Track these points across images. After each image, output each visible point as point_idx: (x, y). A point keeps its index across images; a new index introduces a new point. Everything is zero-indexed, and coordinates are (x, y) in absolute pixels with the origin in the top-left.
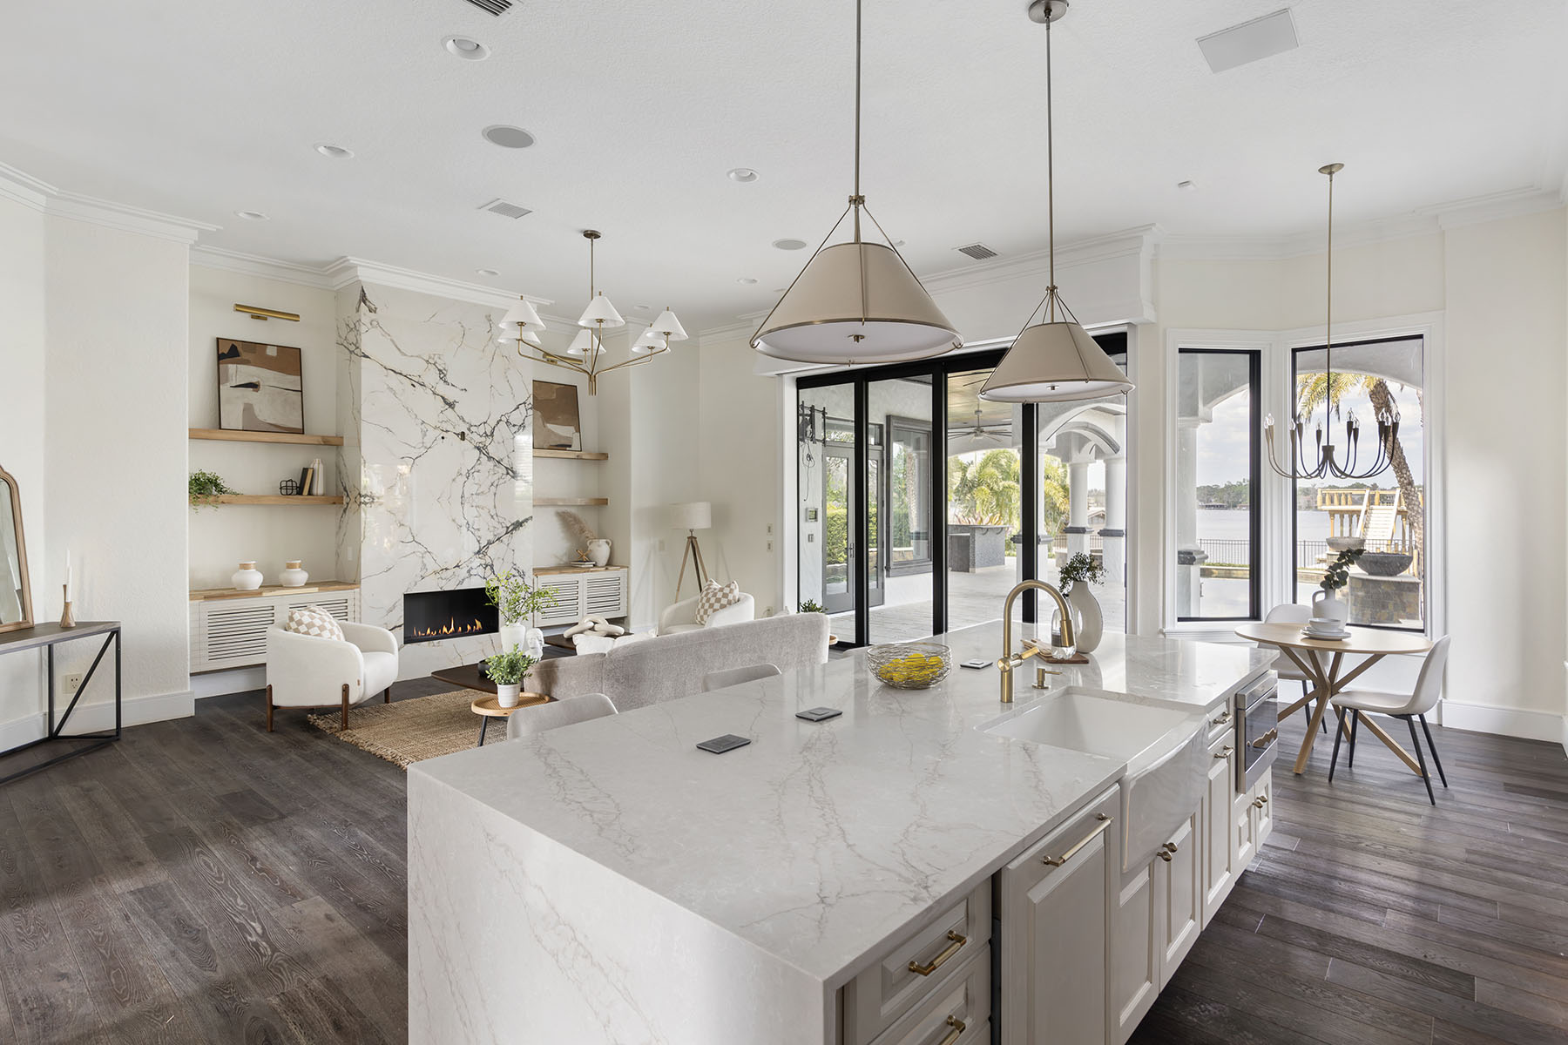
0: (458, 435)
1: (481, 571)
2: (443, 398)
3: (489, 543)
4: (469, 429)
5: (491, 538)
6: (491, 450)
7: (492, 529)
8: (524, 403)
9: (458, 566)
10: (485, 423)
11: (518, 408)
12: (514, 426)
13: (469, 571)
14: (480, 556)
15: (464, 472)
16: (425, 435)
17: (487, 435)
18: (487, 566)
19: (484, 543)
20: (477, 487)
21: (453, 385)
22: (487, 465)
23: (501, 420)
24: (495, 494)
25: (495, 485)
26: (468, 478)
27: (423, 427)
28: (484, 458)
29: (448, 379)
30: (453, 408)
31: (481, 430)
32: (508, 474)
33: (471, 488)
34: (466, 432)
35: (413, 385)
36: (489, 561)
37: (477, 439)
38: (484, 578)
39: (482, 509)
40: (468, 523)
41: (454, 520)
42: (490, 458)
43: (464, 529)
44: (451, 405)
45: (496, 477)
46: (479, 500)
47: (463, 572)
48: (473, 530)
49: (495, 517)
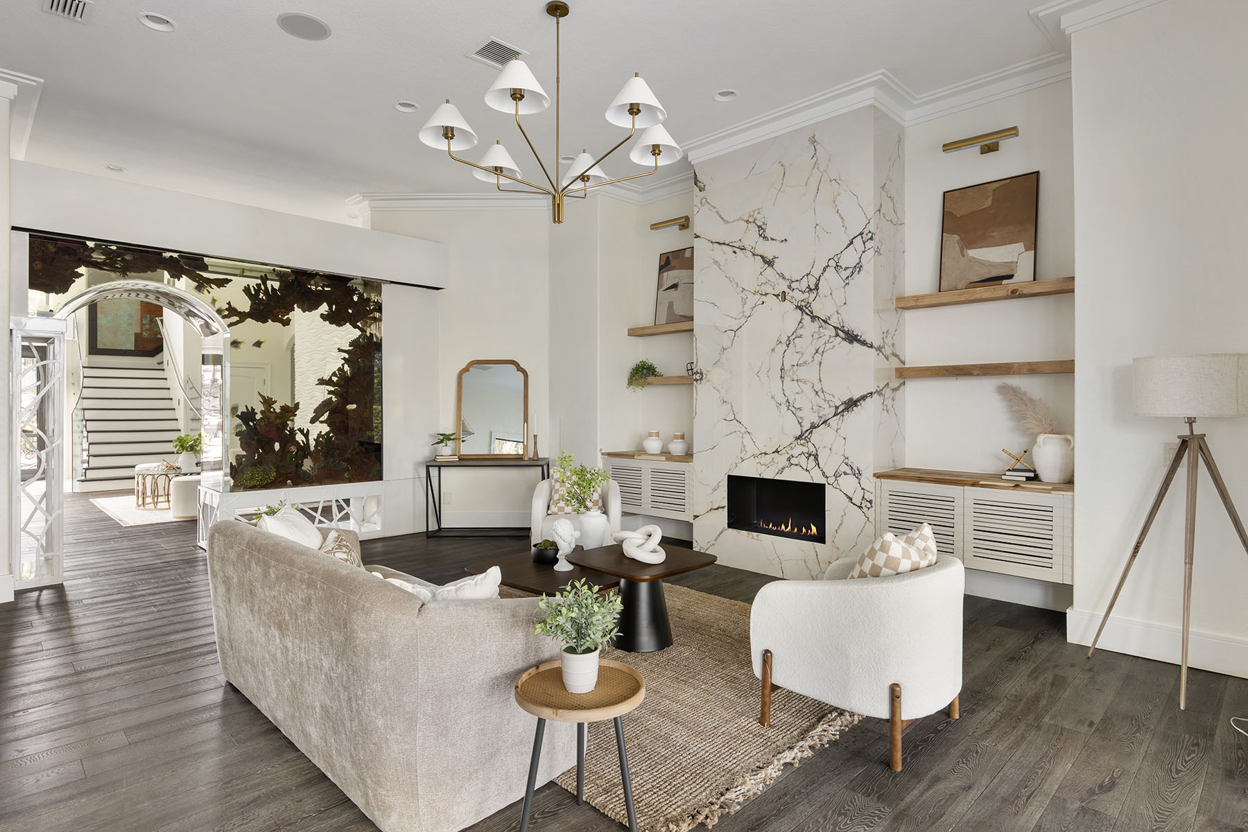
0: (777, 296)
1: (803, 460)
2: (762, 257)
3: (813, 427)
4: (789, 287)
5: (816, 420)
6: (817, 309)
7: (816, 408)
8: (861, 234)
9: (777, 451)
10: (808, 274)
11: (852, 243)
12: (846, 269)
13: (789, 459)
14: (803, 442)
15: (784, 339)
16: (745, 303)
17: (811, 290)
18: (810, 455)
19: (807, 426)
20: (799, 355)
21: (772, 239)
22: (810, 327)
23: (828, 266)
24: (820, 363)
25: (820, 351)
26: (788, 346)
27: (743, 295)
28: (807, 319)
29: (768, 234)
30: (772, 266)
31: (804, 286)
32: (837, 335)
33: (792, 358)
34: (787, 290)
35: (735, 252)
36: (812, 449)
37: (798, 296)
38: (807, 470)
39: (805, 383)
40: (788, 401)
41: (773, 397)
42: (814, 318)
43: (784, 407)
44: (769, 263)
45: (822, 341)
46: (802, 373)
47: (782, 460)
48: (793, 409)
49: (820, 393)
